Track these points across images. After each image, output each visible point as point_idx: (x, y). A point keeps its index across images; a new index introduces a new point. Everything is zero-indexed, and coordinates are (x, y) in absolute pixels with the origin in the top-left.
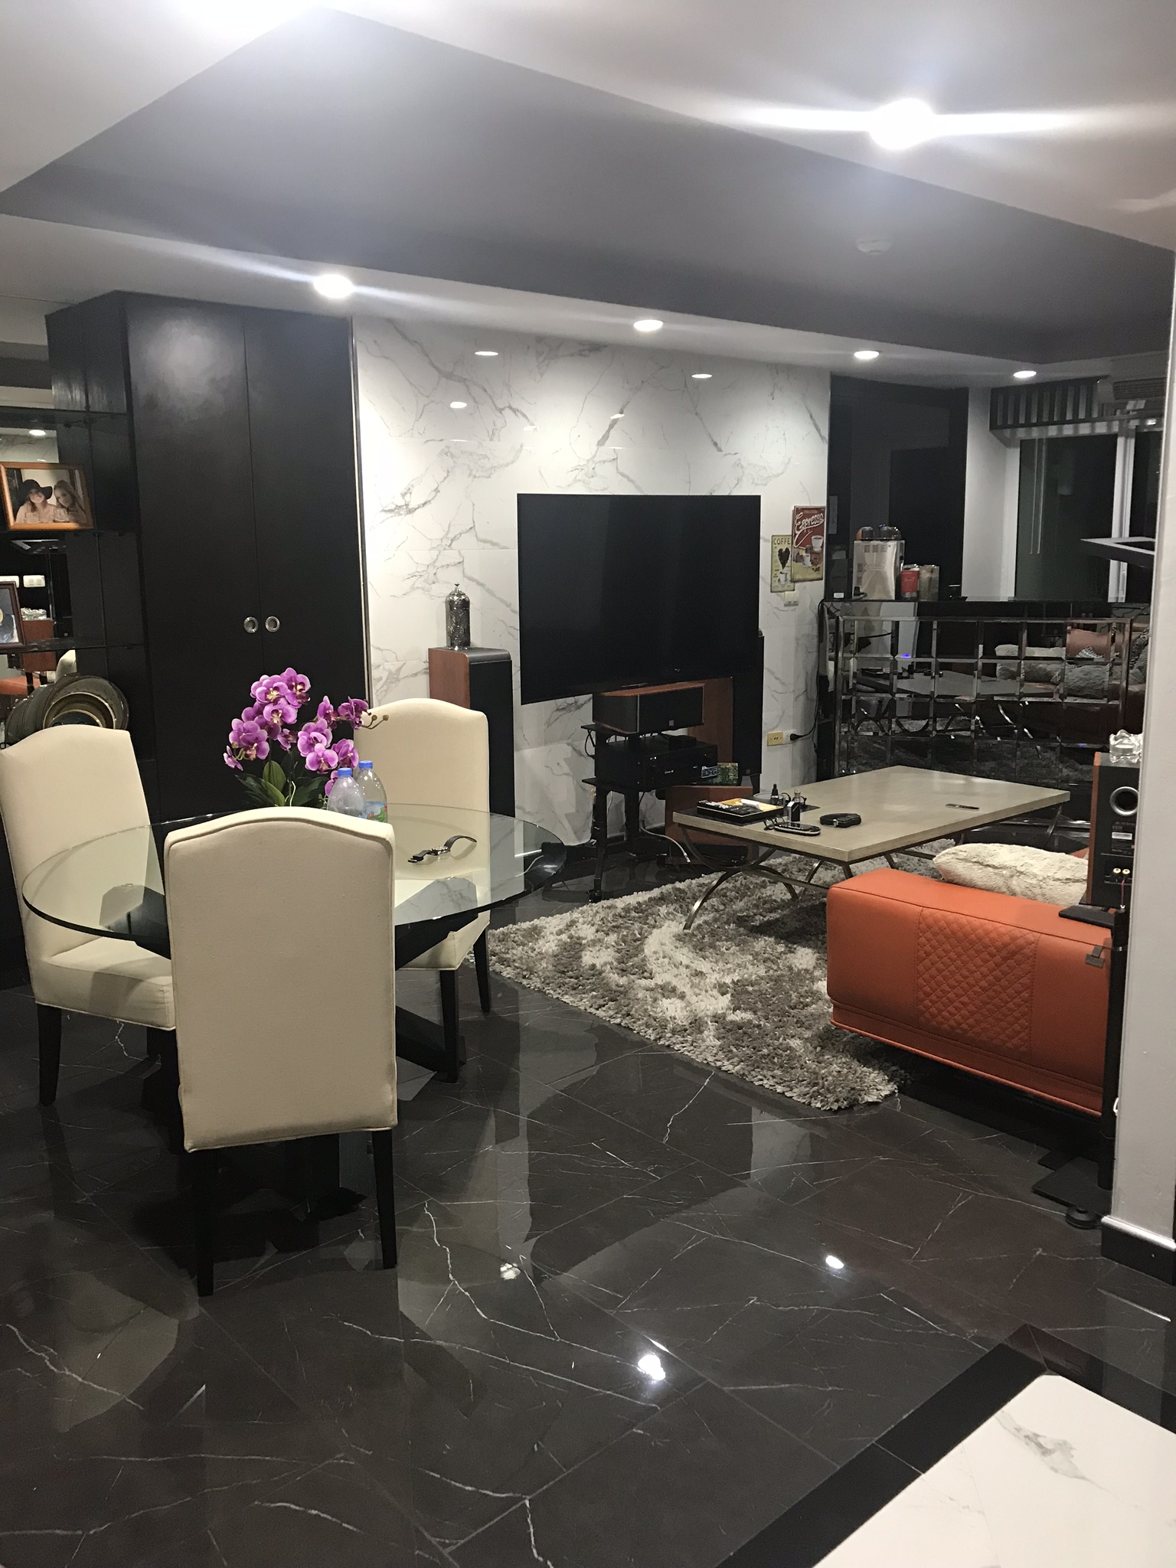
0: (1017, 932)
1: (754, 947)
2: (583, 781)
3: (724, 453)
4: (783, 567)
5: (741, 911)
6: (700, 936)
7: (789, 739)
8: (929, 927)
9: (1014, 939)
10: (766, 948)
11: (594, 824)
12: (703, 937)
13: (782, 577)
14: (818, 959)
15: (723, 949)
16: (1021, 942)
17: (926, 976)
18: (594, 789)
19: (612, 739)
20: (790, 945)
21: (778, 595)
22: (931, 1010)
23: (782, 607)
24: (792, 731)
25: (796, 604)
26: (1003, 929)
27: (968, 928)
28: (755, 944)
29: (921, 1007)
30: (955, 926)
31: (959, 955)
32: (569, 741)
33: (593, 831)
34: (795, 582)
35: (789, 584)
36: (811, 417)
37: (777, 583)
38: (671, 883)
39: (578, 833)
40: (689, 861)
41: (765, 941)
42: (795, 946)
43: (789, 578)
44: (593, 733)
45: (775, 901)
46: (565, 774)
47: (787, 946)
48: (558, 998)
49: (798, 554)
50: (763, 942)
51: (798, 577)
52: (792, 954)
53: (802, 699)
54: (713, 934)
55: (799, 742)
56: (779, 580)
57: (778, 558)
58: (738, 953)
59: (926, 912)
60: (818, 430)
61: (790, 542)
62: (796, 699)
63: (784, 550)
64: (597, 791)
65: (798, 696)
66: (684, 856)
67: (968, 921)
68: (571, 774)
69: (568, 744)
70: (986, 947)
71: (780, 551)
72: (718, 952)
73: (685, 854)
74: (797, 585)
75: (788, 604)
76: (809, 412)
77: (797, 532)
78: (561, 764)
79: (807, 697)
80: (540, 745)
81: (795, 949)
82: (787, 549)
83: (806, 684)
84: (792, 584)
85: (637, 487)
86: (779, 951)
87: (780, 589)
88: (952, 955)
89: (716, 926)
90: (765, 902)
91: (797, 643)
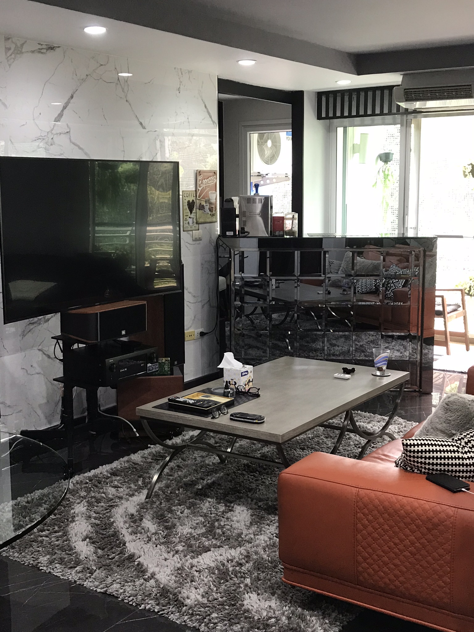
0: (438, 508)
1: (202, 509)
2: (54, 380)
3: (147, 130)
4: (191, 213)
5: (185, 476)
6: (158, 503)
7: (199, 335)
8: (365, 506)
9: (436, 513)
10: (211, 508)
11: (63, 412)
12: (161, 503)
13: (190, 221)
14: (252, 515)
15: (179, 513)
16: (443, 515)
17: (364, 544)
18: (62, 385)
19: (75, 346)
20: (228, 504)
21: (188, 233)
22: (368, 570)
23: (191, 242)
24: (201, 330)
25: (200, 239)
26: (427, 506)
27: (398, 506)
28: (202, 505)
29: (360, 569)
30: (386, 504)
31: (391, 527)
32: (40, 347)
33: (62, 417)
34: (199, 224)
35: (195, 225)
36: (206, 107)
37: (187, 225)
38: (127, 456)
39: (49, 420)
40: (138, 435)
41: (209, 502)
42: (232, 505)
43: (195, 221)
44: (61, 342)
45: (209, 465)
46: (38, 373)
47: (226, 506)
48: (50, 572)
49: (200, 204)
50: (208, 503)
51: (201, 220)
52: (232, 512)
53: (206, 307)
54: (168, 499)
55: (206, 337)
56: (188, 223)
57: (187, 207)
58: (191, 516)
59: (362, 492)
60: (211, 117)
61: (195, 196)
62: (203, 306)
63: (191, 201)
64: (64, 387)
65: (204, 305)
66: (134, 432)
67: (397, 499)
68: (42, 373)
69: (39, 350)
70: (413, 520)
71: (189, 202)
72: (176, 517)
73: (135, 430)
74: (200, 225)
75: (196, 240)
76: (204, 103)
77: (199, 189)
78: (34, 366)
79: (210, 305)
80: (16, 351)
81: (233, 507)
82: (193, 201)
83: (209, 297)
84: (197, 226)
85: (86, 154)
86: (221, 510)
87: (189, 229)
88: (386, 527)
89: (169, 492)
90: (202, 467)
91: (202, 267)
